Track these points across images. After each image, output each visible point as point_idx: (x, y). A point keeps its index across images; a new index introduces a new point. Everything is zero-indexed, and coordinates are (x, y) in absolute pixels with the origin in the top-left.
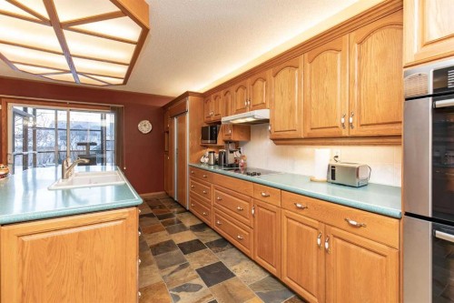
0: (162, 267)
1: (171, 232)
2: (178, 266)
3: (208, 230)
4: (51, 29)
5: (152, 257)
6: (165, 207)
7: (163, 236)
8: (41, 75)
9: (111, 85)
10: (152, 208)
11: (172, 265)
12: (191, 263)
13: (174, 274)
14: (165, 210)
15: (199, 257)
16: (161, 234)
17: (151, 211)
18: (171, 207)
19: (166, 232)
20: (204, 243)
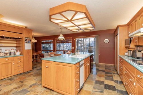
0: (94, 88)
1: (106, 79)
2: (99, 90)
3: (122, 85)
4: (70, 22)
5: (94, 83)
6: (111, 70)
7: (102, 79)
8: (77, 31)
9: (91, 30)
10: (106, 69)
11: (97, 89)
12: (104, 92)
13: (96, 92)
14: (110, 71)
15: (109, 92)
16: (102, 78)
17: (105, 70)
18: (113, 71)
19: (104, 78)
20: (116, 89)
